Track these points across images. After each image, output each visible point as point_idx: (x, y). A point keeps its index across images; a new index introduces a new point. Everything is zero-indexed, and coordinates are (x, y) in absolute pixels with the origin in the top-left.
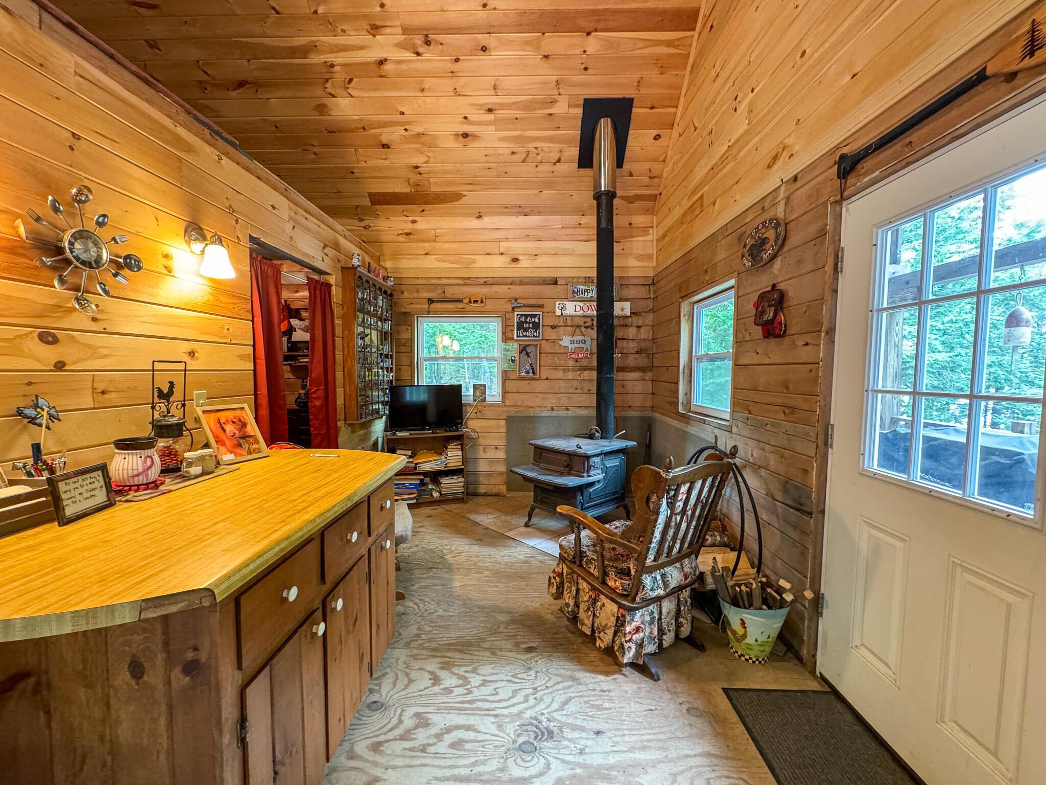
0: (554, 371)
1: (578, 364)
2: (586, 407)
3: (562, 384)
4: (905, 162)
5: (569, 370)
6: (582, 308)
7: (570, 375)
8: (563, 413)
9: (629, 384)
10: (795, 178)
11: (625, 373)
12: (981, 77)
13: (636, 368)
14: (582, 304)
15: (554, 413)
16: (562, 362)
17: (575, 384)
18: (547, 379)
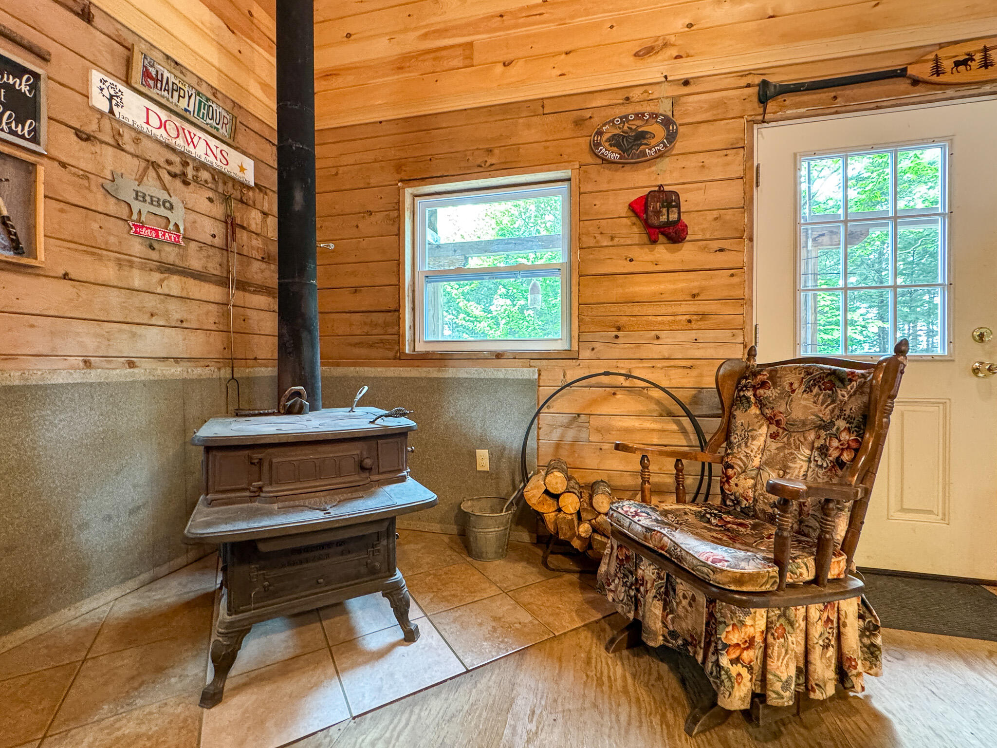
0: (88, 258)
1: (154, 255)
2: (177, 360)
3: (114, 297)
4: (835, 109)
5: (131, 265)
6: (163, 125)
7: (137, 279)
8: (119, 374)
9: (253, 315)
10: (686, 83)
11: (247, 295)
12: (900, 73)
13: (261, 286)
14: (164, 115)
15: (93, 376)
16: (112, 240)
17: (150, 302)
18: (65, 276)
